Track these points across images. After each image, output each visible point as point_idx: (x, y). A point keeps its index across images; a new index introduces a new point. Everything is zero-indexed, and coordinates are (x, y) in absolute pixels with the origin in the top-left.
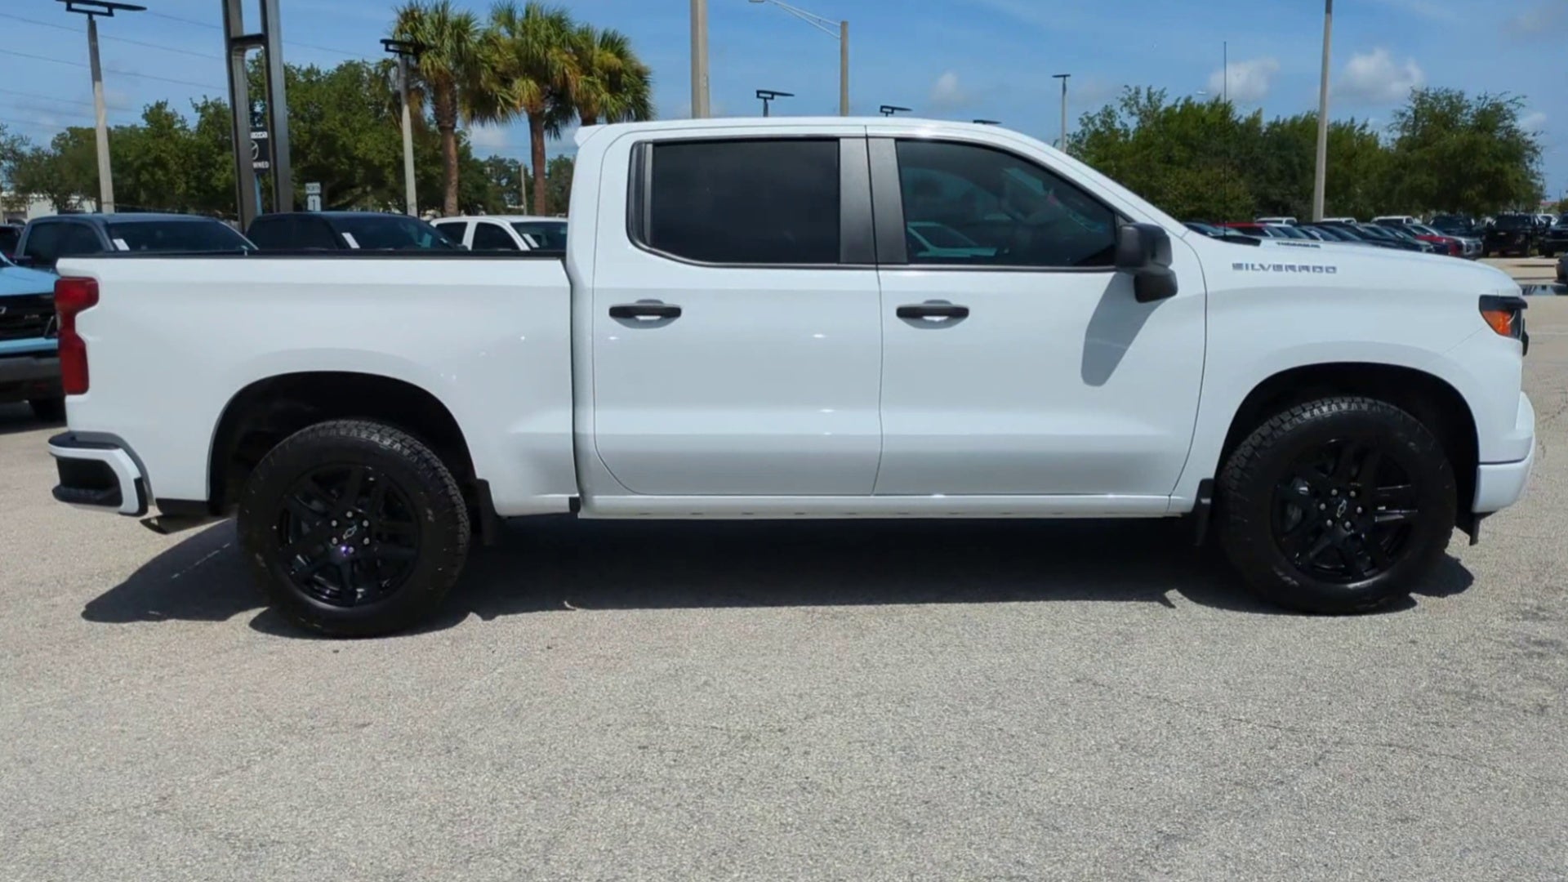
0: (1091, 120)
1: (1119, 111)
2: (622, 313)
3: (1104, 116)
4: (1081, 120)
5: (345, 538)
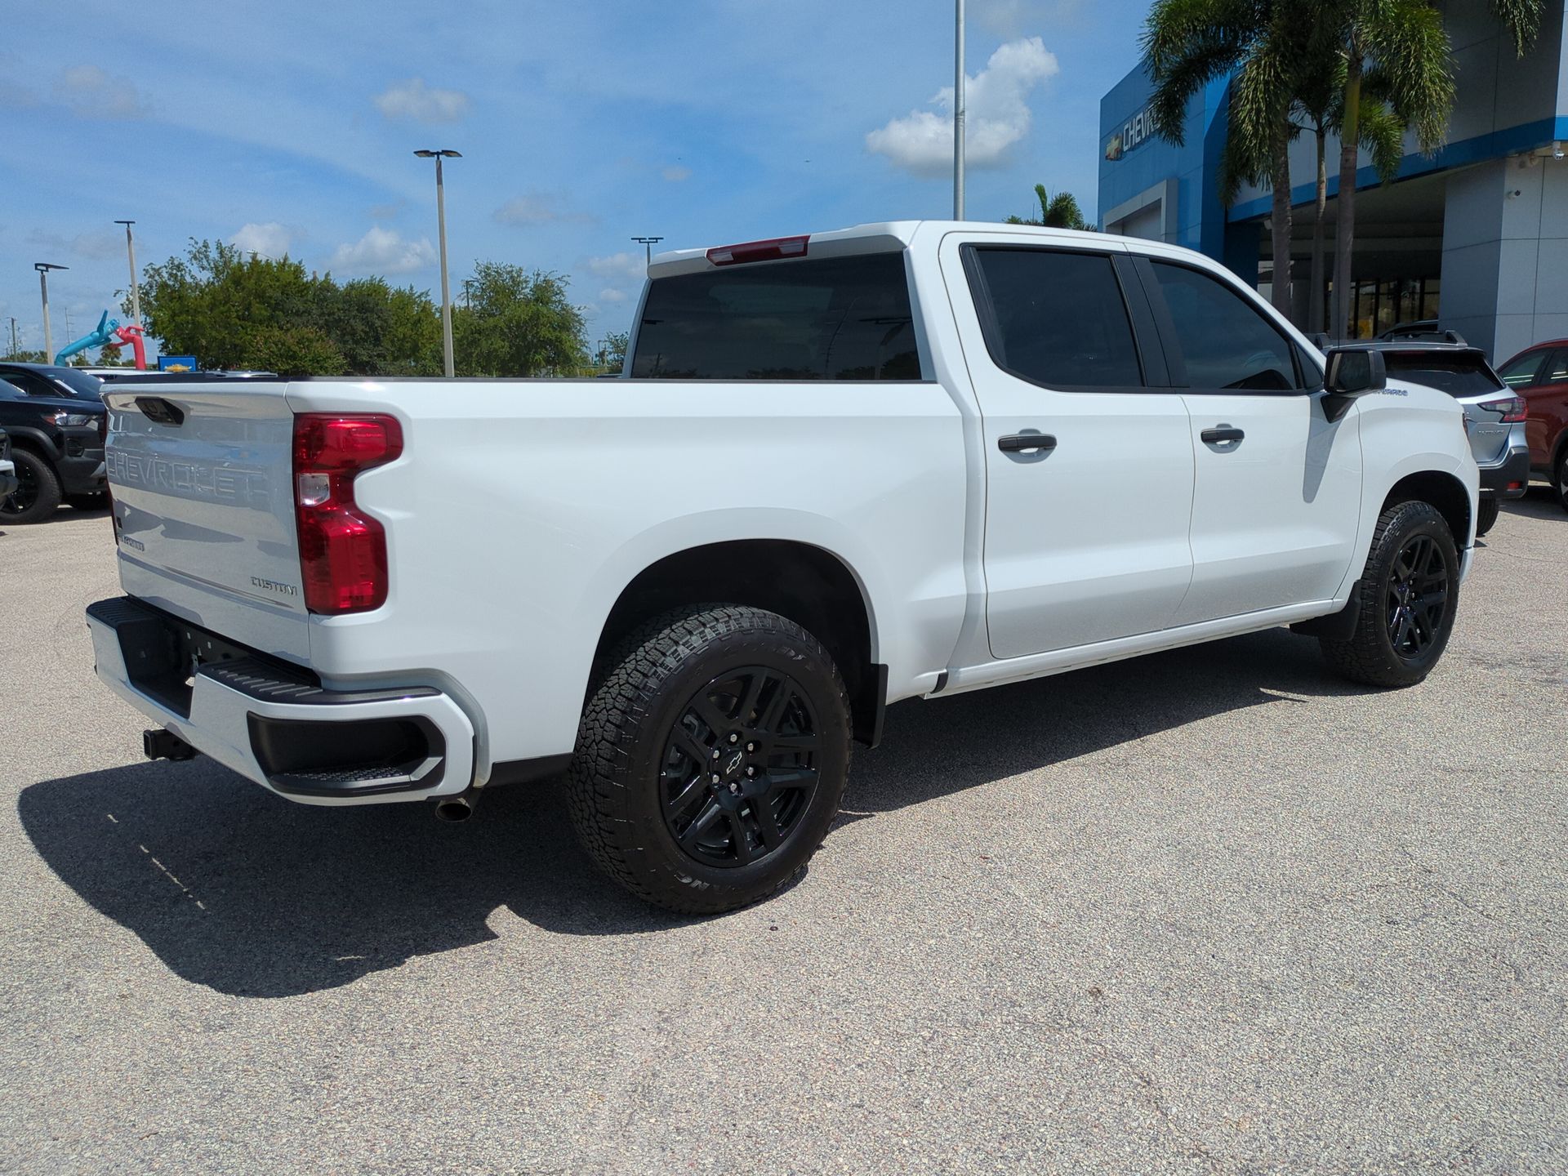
0: (157, 271)
1: (188, 264)
2: (1009, 446)
3: (172, 269)
4: (147, 271)
5: (728, 772)
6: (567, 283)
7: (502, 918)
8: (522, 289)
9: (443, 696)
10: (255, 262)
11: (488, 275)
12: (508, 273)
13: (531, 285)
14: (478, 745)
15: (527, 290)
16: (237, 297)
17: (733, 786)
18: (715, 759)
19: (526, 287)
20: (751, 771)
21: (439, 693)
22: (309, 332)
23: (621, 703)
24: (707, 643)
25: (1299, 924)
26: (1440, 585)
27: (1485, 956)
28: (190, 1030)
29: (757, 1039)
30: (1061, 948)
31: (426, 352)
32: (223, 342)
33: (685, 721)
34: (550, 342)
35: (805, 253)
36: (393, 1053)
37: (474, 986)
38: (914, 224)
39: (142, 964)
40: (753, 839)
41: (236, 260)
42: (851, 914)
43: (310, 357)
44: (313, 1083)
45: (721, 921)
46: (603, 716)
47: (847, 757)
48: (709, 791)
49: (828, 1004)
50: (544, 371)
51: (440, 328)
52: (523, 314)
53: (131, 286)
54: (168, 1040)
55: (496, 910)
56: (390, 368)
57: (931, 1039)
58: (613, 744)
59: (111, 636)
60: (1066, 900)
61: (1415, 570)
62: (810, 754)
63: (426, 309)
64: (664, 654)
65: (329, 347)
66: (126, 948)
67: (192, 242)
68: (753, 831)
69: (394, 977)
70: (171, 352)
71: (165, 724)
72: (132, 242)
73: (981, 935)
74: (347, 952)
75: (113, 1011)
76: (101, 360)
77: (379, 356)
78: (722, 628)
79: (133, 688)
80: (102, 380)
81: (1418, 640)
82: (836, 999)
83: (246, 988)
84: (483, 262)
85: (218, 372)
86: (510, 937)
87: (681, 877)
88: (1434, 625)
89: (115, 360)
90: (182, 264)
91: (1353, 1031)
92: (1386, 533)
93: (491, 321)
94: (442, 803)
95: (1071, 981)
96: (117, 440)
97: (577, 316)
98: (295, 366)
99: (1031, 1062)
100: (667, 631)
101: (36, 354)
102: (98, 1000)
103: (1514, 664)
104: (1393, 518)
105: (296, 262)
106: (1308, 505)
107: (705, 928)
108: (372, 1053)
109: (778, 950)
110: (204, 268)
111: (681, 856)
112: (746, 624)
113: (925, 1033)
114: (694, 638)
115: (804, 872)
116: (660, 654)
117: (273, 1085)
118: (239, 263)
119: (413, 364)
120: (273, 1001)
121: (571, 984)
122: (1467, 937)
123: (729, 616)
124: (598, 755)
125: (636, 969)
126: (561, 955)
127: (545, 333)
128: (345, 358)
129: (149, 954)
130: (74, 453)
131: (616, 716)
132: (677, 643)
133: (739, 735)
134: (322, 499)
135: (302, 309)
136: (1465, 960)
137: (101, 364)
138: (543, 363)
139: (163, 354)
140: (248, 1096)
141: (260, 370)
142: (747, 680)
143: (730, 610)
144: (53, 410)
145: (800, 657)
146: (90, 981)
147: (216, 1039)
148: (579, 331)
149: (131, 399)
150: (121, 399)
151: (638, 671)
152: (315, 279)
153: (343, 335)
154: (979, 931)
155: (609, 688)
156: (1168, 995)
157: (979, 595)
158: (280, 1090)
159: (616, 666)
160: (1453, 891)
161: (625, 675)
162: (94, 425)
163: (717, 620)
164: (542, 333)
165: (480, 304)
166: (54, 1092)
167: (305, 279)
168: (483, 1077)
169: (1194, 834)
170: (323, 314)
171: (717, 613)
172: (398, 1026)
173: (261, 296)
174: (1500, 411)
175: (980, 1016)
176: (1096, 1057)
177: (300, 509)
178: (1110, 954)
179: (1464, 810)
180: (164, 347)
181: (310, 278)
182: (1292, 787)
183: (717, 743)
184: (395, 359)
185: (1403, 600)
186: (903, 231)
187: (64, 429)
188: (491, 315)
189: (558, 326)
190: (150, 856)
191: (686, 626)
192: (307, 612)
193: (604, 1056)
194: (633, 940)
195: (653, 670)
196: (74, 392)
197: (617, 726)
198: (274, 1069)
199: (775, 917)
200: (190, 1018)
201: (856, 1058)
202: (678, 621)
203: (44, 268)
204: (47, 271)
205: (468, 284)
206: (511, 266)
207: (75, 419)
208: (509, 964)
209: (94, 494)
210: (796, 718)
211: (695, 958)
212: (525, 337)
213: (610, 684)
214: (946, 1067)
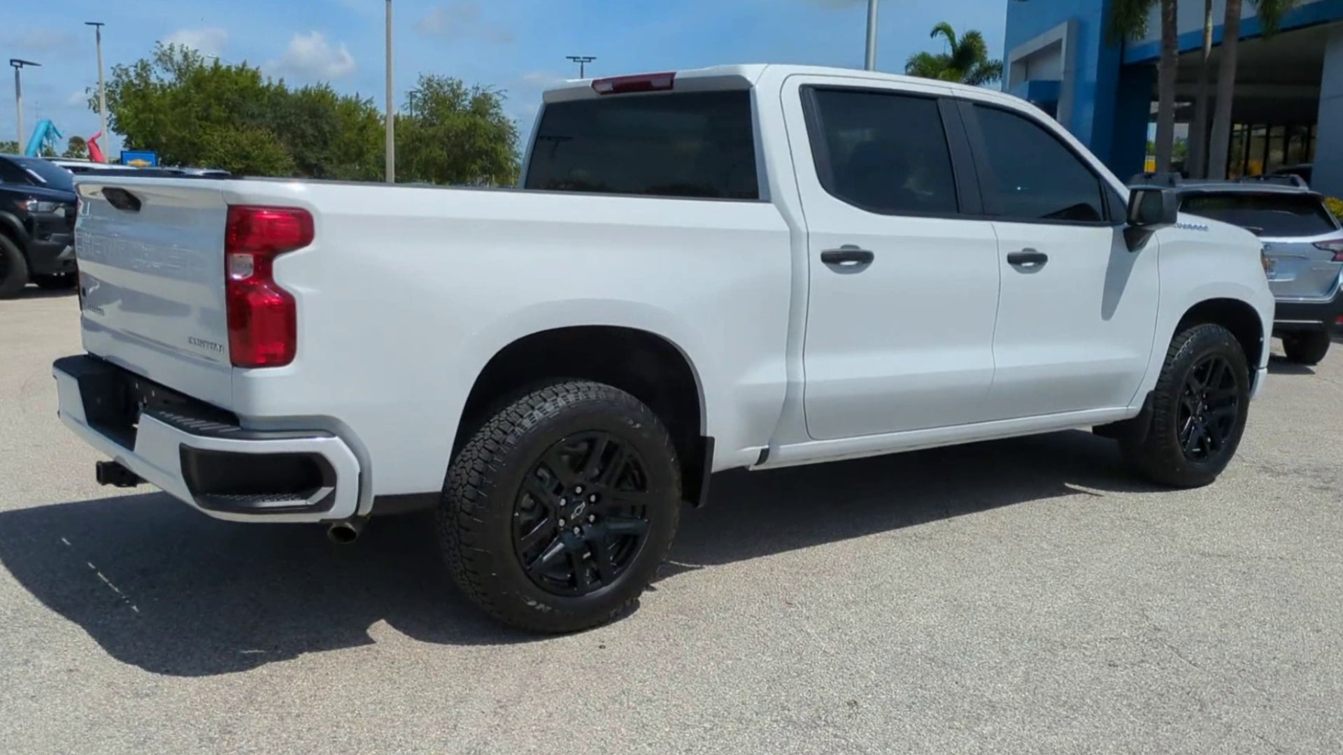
0: (125, 71)
1: (153, 65)
2: (831, 259)
3: (139, 69)
5: (573, 517)
6: (505, 97)
7: (381, 630)
8: (462, 101)
9: (337, 439)
10: (216, 67)
11: (430, 86)
12: (449, 85)
13: (470, 97)
14: (363, 481)
15: (466, 103)
16: (197, 97)
17: (577, 530)
18: (561, 507)
19: (466, 100)
20: (592, 518)
21: (333, 435)
22: (263, 134)
23: (484, 454)
24: (558, 409)
25: (1035, 663)
26: (1231, 399)
27: (1180, 693)
28: (122, 696)
29: (572, 723)
30: (834, 671)
31: (371, 157)
32: (183, 140)
33: (539, 474)
34: (487, 153)
35: (671, 87)
36: (282, 719)
37: (352, 676)
38: (761, 67)
39: (86, 649)
40: (590, 574)
41: (197, 65)
42: (668, 640)
43: (262, 158)
44: (216, 736)
45: (560, 640)
46: (468, 465)
47: (676, 512)
48: (556, 532)
49: (635, 702)
50: (479, 180)
51: (383, 134)
52: (460, 124)
53: (98, 83)
54: (104, 702)
55: (376, 624)
56: (336, 171)
57: (712, 729)
58: (475, 487)
59: (73, 384)
60: (848, 638)
61: (1208, 384)
62: (644, 507)
63: (371, 117)
64: (521, 416)
65: (281, 150)
66: (73, 637)
67: (158, 45)
68: (592, 569)
69: (289, 667)
70: (133, 148)
71: (114, 456)
72: (101, 42)
73: (770, 659)
74: (252, 646)
75: (62, 680)
76: (68, 153)
77: (326, 159)
78: (571, 398)
79: (89, 427)
80: (70, 172)
81: (1208, 447)
82: (641, 698)
83: (170, 668)
84: (427, 75)
85: (176, 168)
86: (386, 643)
87: (528, 601)
88: (1224, 435)
89: (81, 152)
90: (149, 65)
91: (1053, 739)
92: (1181, 351)
93: (431, 131)
94: (334, 526)
95: (835, 694)
96: (85, 223)
97: (512, 128)
98: (248, 166)
99: (787, 749)
100: (526, 398)
101: (7, 144)
102: (51, 672)
103: (1298, 473)
104: (1188, 339)
105: (254, 68)
106: (1107, 322)
107: (546, 645)
108: (265, 718)
109: (602, 663)
110: (168, 70)
111: (530, 585)
112: (592, 396)
113: (707, 725)
114: (547, 405)
115: (635, 606)
116: (518, 417)
117: (184, 736)
118: (201, 66)
119: (357, 168)
120: (190, 679)
121: (431, 678)
122: (1170, 678)
123: (578, 389)
124: (463, 496)
125: (485, 670)
126: (425, 657)
127: (481, 143)
128: (294, 160)
129: (91, 642)
130: (43, 237)
131: (479, 465)
132: (533, 408)
133: (583, 488)
134: (246, 275)
135: (256, 112)
136: (1162, 695)
137: (68, 156)
138: (479, 172)
139: (127, 149)
140: (165, 743)
141: (215, 168)
142: (592, 442)
143: (580, 384)
144: (24, 197)
145: (638, 426)
146: (45, 660)
147: (142, 703)
148: (513, 143)
149: (98, 188)
150: (89, 188)
151: (499, 429)
152: (270, 84)
153: (294, 138)
154: (769, 656)
155: (476, 442)
156: (911, 707)
157: (797, 384)
158: (190, 740)
159: (481, 425)
160: (1173, 645)
161: (488, 433)
162: (61, 212)
163: (568, 391)
164: (479, 144)
165: (422, 113)
166: (14, 732)
167: (261, 85)
168: (350, 738)
169: (971, 594)
170: (276, 117)
171: (569, 386)
172: (289, 700)
173: (219, 99)
174: (1333, 251)
175: (754, 715)
176: (839, 747)
177: (229, 282)
178: (872, 677)
179: (1207, 586)
180: (128, 142)
181: (266, 83)
182: (1066, 562)
183: (564, 493)
184: (341, 162)
185: (1195, 410)
186: (752, 72)
187: (34, 215)
188: (432, 125)
189: (494, 137)
190: (96, 571)
191: (542, 394)
192: (230, 366)
193: (448, 728)
194: (485, 650)
195: (511, 429)
196: (43, 180)
197: (480, 473)
198: (187, 725)
199: (606, 639)
200: (123, 688)
201: (648, 739)
202: (537, 390)
203: (18, 64)
204: (21, 67)
205: (412, 95)
206: (451, 79)
207: (44, 206)
208: (382, 662)
209: (59, 275)
210: (634, 478)
211: (534, 665)
212: (463, 146)
213: (476, 439)
214: (718, 749)
